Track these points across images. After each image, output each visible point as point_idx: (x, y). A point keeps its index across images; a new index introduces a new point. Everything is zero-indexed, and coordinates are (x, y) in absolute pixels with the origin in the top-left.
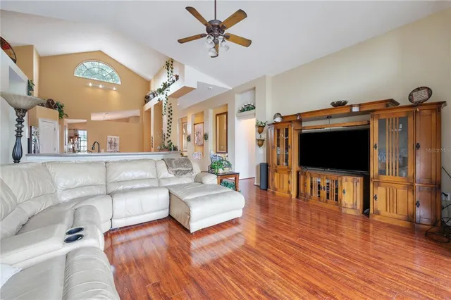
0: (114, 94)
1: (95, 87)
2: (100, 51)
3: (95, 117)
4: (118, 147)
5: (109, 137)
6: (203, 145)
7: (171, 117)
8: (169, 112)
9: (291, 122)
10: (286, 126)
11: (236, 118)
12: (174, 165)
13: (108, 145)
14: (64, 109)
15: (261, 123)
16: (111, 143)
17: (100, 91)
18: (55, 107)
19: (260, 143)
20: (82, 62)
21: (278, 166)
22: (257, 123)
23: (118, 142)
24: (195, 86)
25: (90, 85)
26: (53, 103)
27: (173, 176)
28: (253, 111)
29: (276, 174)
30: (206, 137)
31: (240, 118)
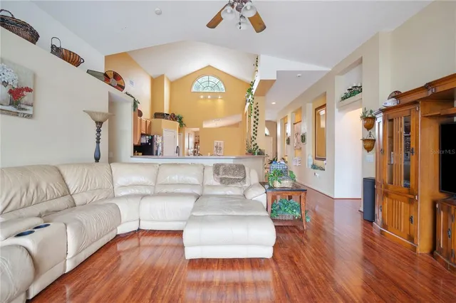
0: (220, 102)
1: (206, 98)
2: (209, 66)
3: (206, 125)
4: (222, 151)
5: (216, 142)
6: (301, 148)
7: (257, 117)
8: (255, 113)
9: (415, 103)
10: (405, 111)
11: (336, 110)
12: (221, 173)
13: (215, 148)
14: (183, 120)
15: (371, 112)
16: (217, 147)
17: (209, 101)
18: (176, 119)
19: (369, 144)
20: (196, 80)
21: (391, 187)
22: (364, 113)
23: (222, 146)
24: (274, 77)
25: (202, 97)
26: (174, 115)
27: (219, 184)
28: (358, 96)
29: (386, 200)
30: (303, 138)
31: (342, 109)
